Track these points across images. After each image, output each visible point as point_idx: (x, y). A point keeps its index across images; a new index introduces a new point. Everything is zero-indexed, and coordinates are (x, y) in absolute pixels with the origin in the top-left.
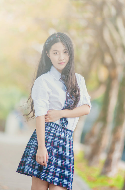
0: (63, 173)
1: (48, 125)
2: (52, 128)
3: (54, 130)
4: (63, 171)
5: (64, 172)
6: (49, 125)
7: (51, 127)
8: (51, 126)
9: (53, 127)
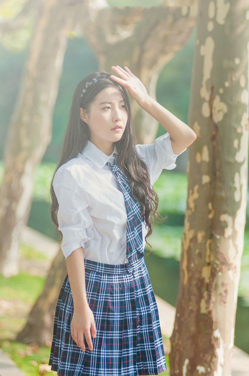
0: (141, 350)
1: (90, 270)
2: (101, 275)
3: (106, 277)
4: (140, 346)
5: (143, 347)
6: (92, 271)
7: (98, 273)
8: (97, 271)
9: (101, 273)
